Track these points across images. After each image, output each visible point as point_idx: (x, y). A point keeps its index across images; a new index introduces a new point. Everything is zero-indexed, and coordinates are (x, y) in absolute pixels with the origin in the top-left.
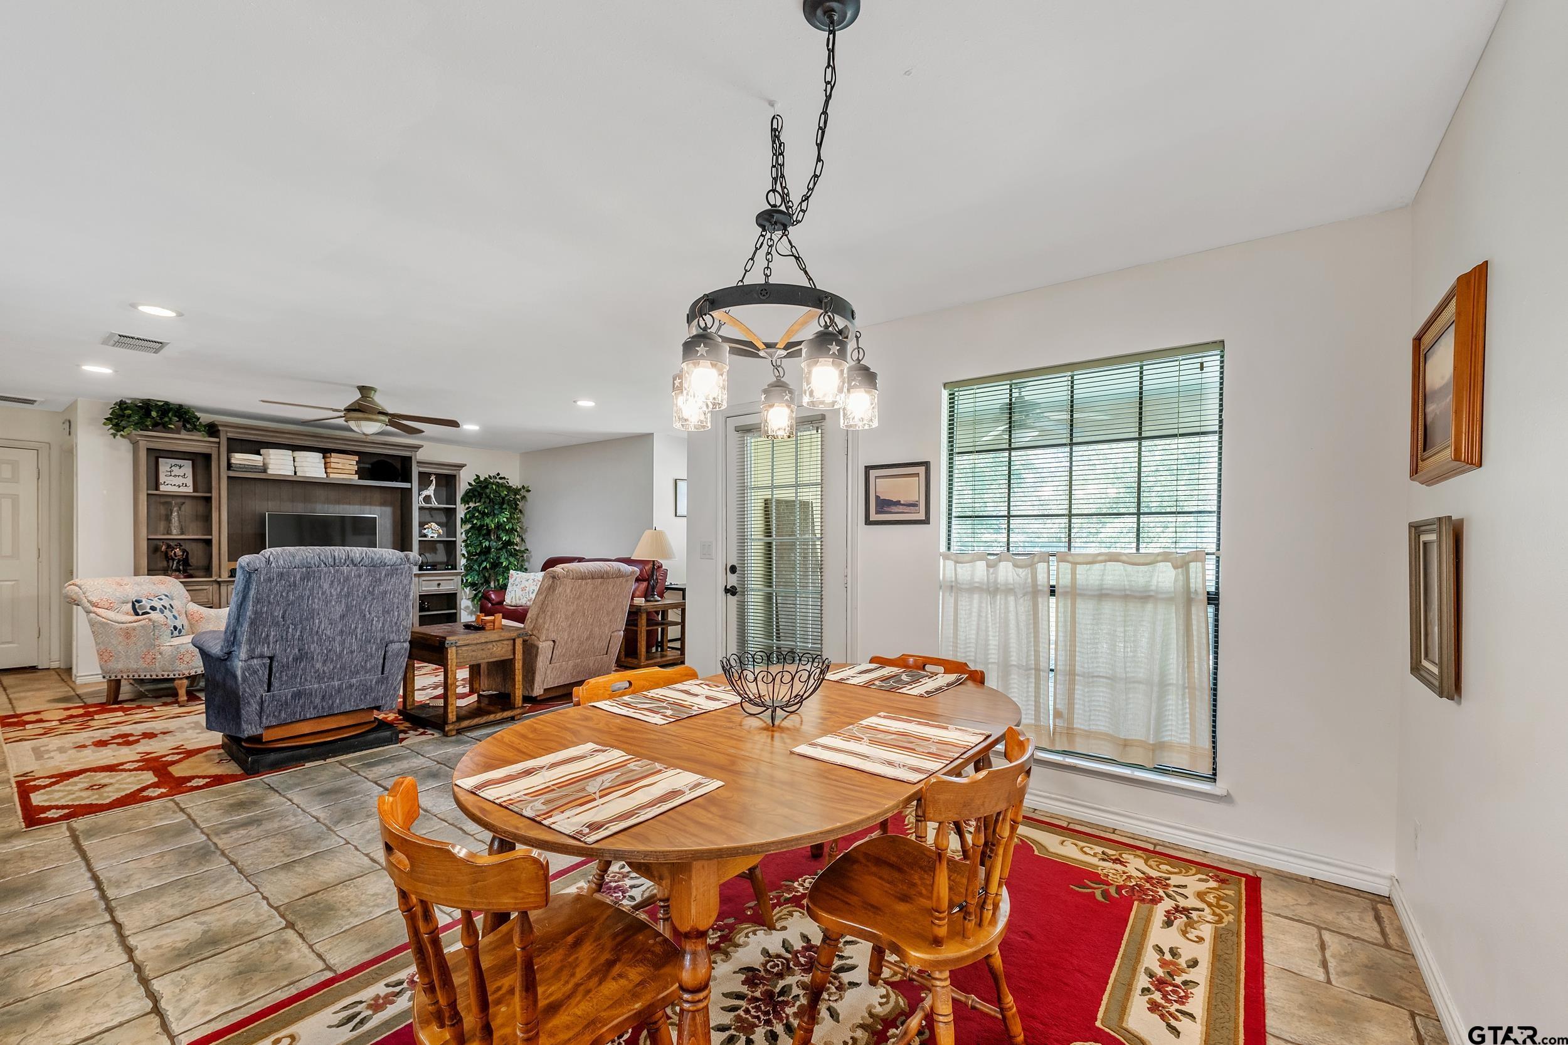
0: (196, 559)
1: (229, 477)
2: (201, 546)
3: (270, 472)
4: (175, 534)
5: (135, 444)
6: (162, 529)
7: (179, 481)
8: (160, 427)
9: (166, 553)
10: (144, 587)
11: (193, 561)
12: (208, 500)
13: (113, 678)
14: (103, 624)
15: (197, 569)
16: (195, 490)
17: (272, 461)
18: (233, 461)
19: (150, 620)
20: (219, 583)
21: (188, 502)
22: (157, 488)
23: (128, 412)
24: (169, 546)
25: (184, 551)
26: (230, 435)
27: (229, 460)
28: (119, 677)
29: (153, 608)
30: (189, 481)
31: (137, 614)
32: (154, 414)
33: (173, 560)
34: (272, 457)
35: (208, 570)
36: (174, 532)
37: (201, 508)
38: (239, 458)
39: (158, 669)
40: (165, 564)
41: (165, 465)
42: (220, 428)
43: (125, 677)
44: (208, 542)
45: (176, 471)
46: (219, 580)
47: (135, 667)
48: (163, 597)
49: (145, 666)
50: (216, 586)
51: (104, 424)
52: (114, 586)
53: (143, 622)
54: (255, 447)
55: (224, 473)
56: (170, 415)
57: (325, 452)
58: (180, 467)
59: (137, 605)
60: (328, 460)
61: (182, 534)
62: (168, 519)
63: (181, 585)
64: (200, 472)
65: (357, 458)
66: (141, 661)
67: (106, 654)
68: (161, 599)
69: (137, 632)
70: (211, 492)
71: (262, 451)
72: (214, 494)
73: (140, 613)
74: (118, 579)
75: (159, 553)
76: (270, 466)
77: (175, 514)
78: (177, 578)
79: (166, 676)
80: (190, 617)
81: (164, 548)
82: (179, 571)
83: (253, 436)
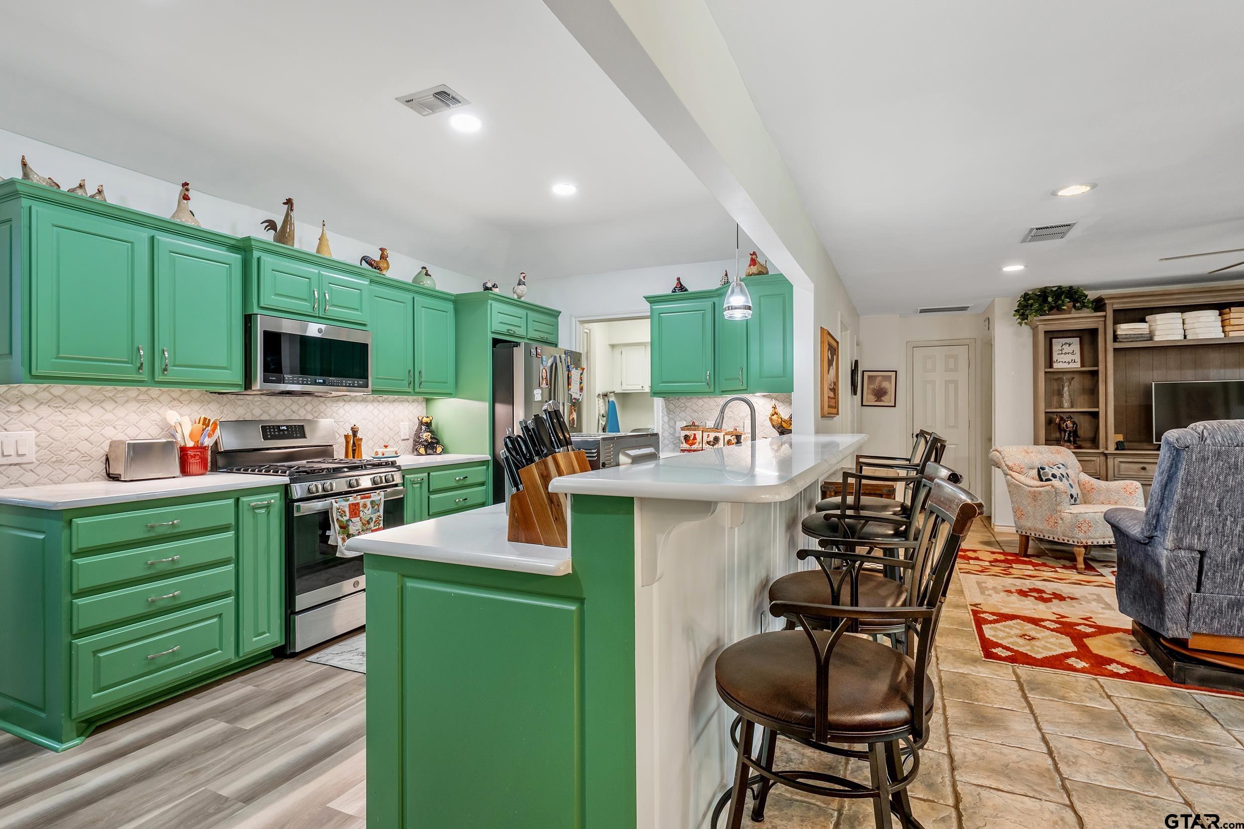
0: (1085, 430)
1: (1115, 350)
2: (1087, 418)
3: (1156, 339)
4: (1067, 407)
5: (1035, 329)
6: (1055, 403)
7: (1069, 358)
8: (1054, 311)
9: (1059, 425)
10: (1045, 455)
11: (1081, 433)
12: (1095, 374)
13: (1024, 533)
14: (1016, 485)
15: (1085, 440)
16: (1082, 365)
17: (1158, 327)
18: (1119, 332)
19: (1053, 486)
20: (1106, 455)
21: (1077, 377)
22: (1051, 366)
23: (1031, 301)
24: (1062, 419)
25: (1074, 423)
26: (1116, 307)
27: (1115, 332)
28: (1028, 534)
29: (1054, 476)
30: (1077, 357)
31: (1041, 480)
32: (1050, 299)
33: (1065, 431)
34: (1158, 322)
35: (1094, 442)
36: (1066, 405)
37: (1087, 382)
38: (1125, 329)
39: (1059, 533)
40: (1058, 435)
41: (1057, 344)
42: (1106, 302)
43: (1033, 535)
44: (1095, 415)
45: (1067, 349)
46: (1106, 452)
47: (1040, 527)
48: (1061, 466)
49: (1048, 528)
50: (1103, 458)
51: (1014, 315)
52: (1023, 454)
53: (1047, 488)
54: (1139, 315)
55: (1111, 346)
56: (1063, 298)
57: (1222, 308)
58: (1070, 345)
59: (1042, 472)
60: (1225, 316)
61: (1072, 407)
62: (1060, 394)
63: (1074, 456)
64: (1086, 347)
66: (1046, 523)
67: (1018, 512)
68: (1059, 468)
69: (1042, 496)
70: (1097, 366)
71: (1148, 318)
72: (1101, 367)
73: (1044, 479)
74: (1025, 447)
75: (1052, 425)
76: (1157, 333)
77: (1066, 389)
78: (1069, 448)
79: (1066, 541)
80: (1082, 487)
81: (1058, 420)
82: (1069, 441)
83: (1138, 304)
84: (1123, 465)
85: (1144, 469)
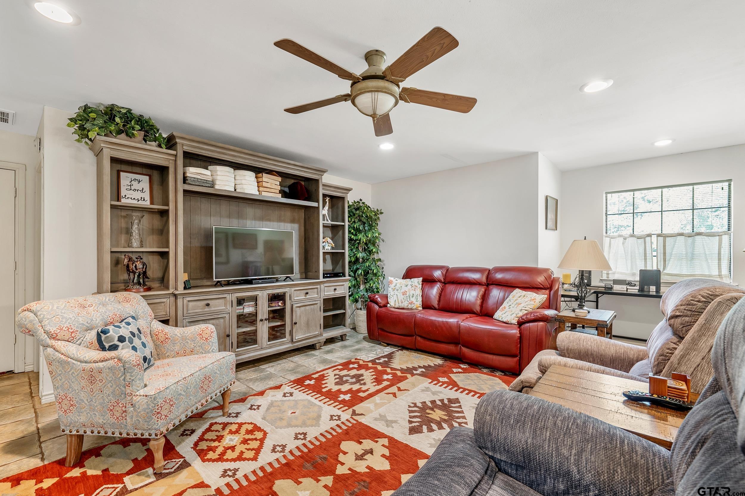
0: (154, 271)
1: (185, 191)
2: (157, 258)
3: (217, 187)
4: (136, 246)
5: (98, 154)
6: (123, 241)
7: (138, 195)
8: (123, 135)
9: (128, 266)
10: (110, 307)
11: (149, 273)
12: (164, 214)
13: (74, 433)
14: (62, 363)
15: (153, 280)
16: (152, 203)
17: (219, 178)
18: (188, 175)
19: (120, 360)
20: (175, 296)
21: (147, 216)
22: (118, 200)
23: (93, 115)
24: (130, 259)
25: (144, 264)
26: (187, 149)
27: (184, 173)
28: (81, 433)
29: (122, 339)
30: (147, 195)
31: (103, 348)
32: (117, 120)
33: (134, 273)
34: (219, 173)
35: (164, 282)
36: (135, 244)
37: (157, 222)
38: (193, 172)
39: (129, 427)
40: (125, 276)
41: (126, 178)
42: (178, 140)
43: (89, 433)
44: (164, 255)
45: (135, 185)
46: (176, 292)
47: (101, 421)
48: (130, 320)
49: (113, 420)
50: (172, 299)
51: (69, 125)
53: (111, 363)
54: (204, 164)
55: (181, 187)
56: (133, 122)
57: (258, 171)
58: (139, 182)
59: (103, 337)
60: (260, 180)
61: (142, 246)
62: (128, 232)
63: (144, 303)
64: (156, 187)
65: (280, 179)
66: (108, 415)
67: (65, 402)
68: (128, 324)
69: (104, 375)
70: (168, 205)
71: (209, 167)
72: (171, 207)
73: (107, 346)
74: (81, 300)
75: (120, 266)
76: (217, 182)
77: (135, 226)
78: (138, 292)
79: (139, 435)
80: (155, 337)
81: (126, 261)
82: (139, 283)
83: (204, 152)
84: (191, 304)
85: (208, 305)
